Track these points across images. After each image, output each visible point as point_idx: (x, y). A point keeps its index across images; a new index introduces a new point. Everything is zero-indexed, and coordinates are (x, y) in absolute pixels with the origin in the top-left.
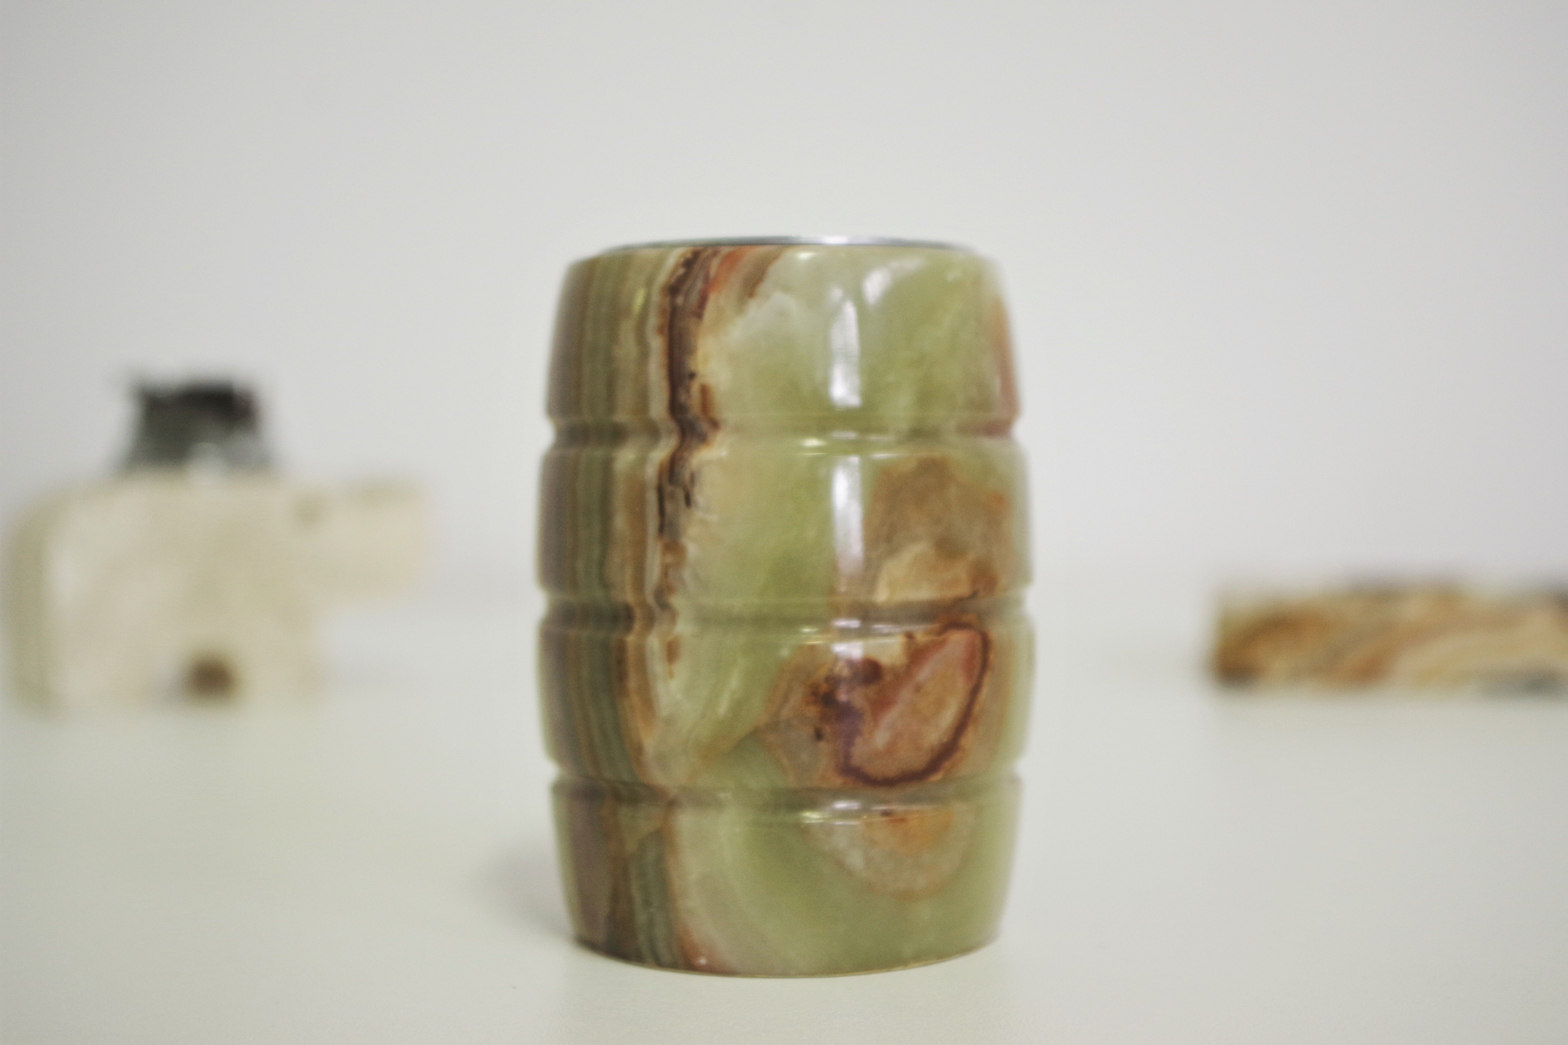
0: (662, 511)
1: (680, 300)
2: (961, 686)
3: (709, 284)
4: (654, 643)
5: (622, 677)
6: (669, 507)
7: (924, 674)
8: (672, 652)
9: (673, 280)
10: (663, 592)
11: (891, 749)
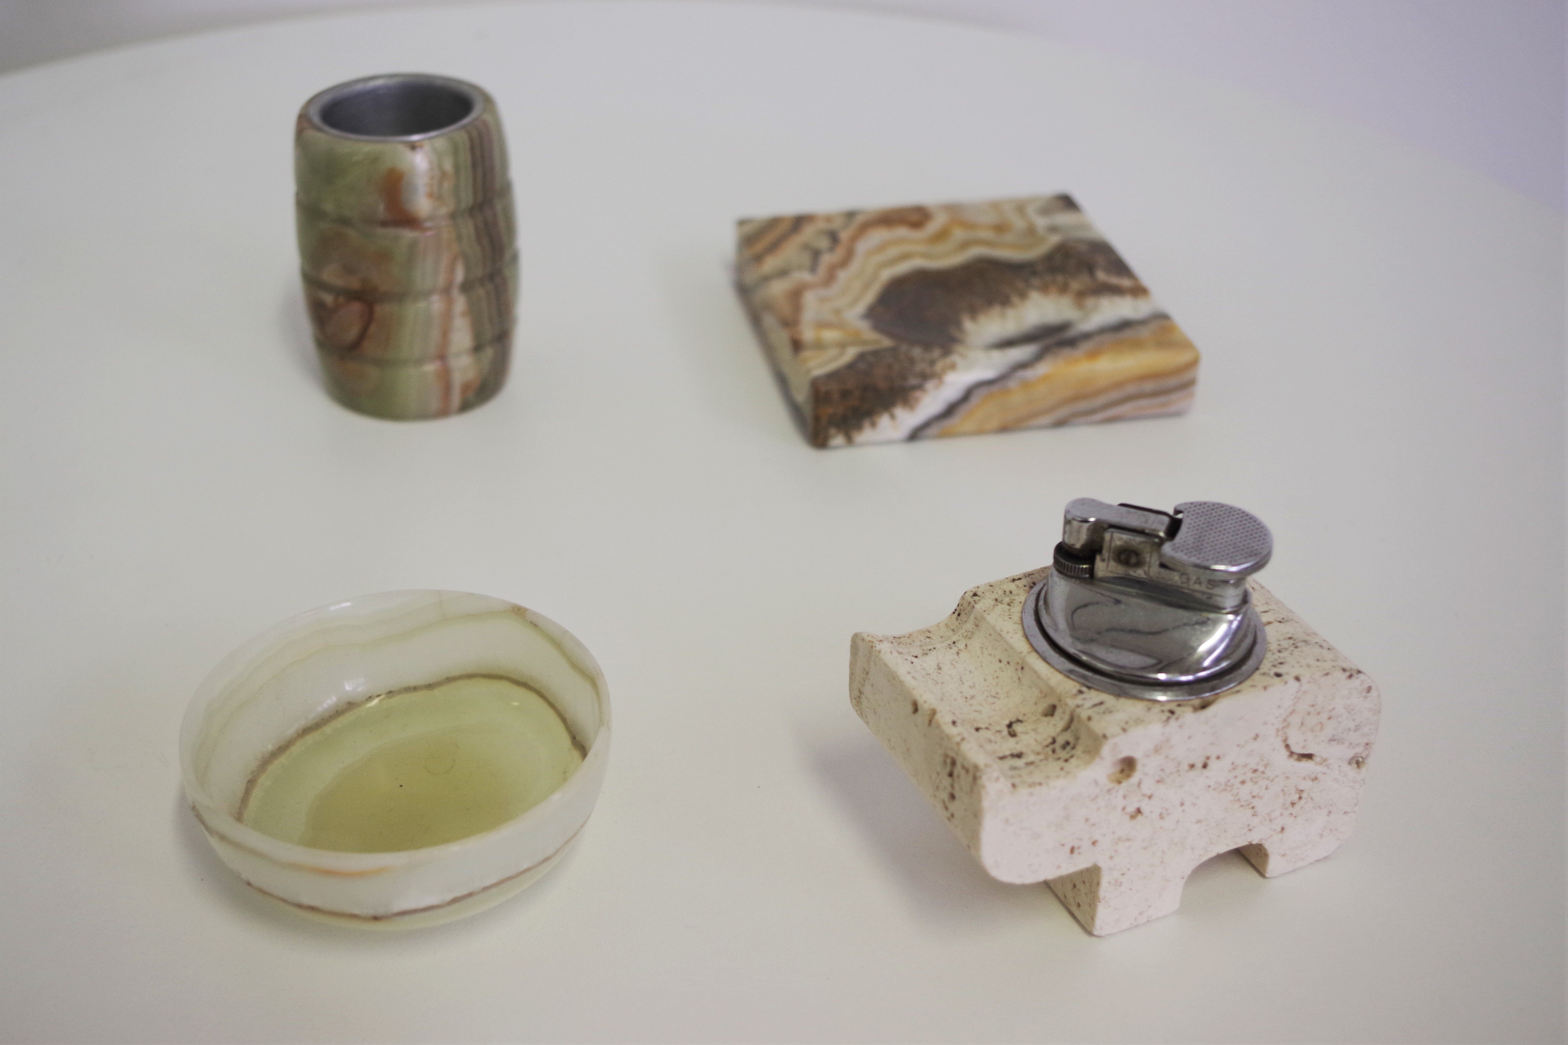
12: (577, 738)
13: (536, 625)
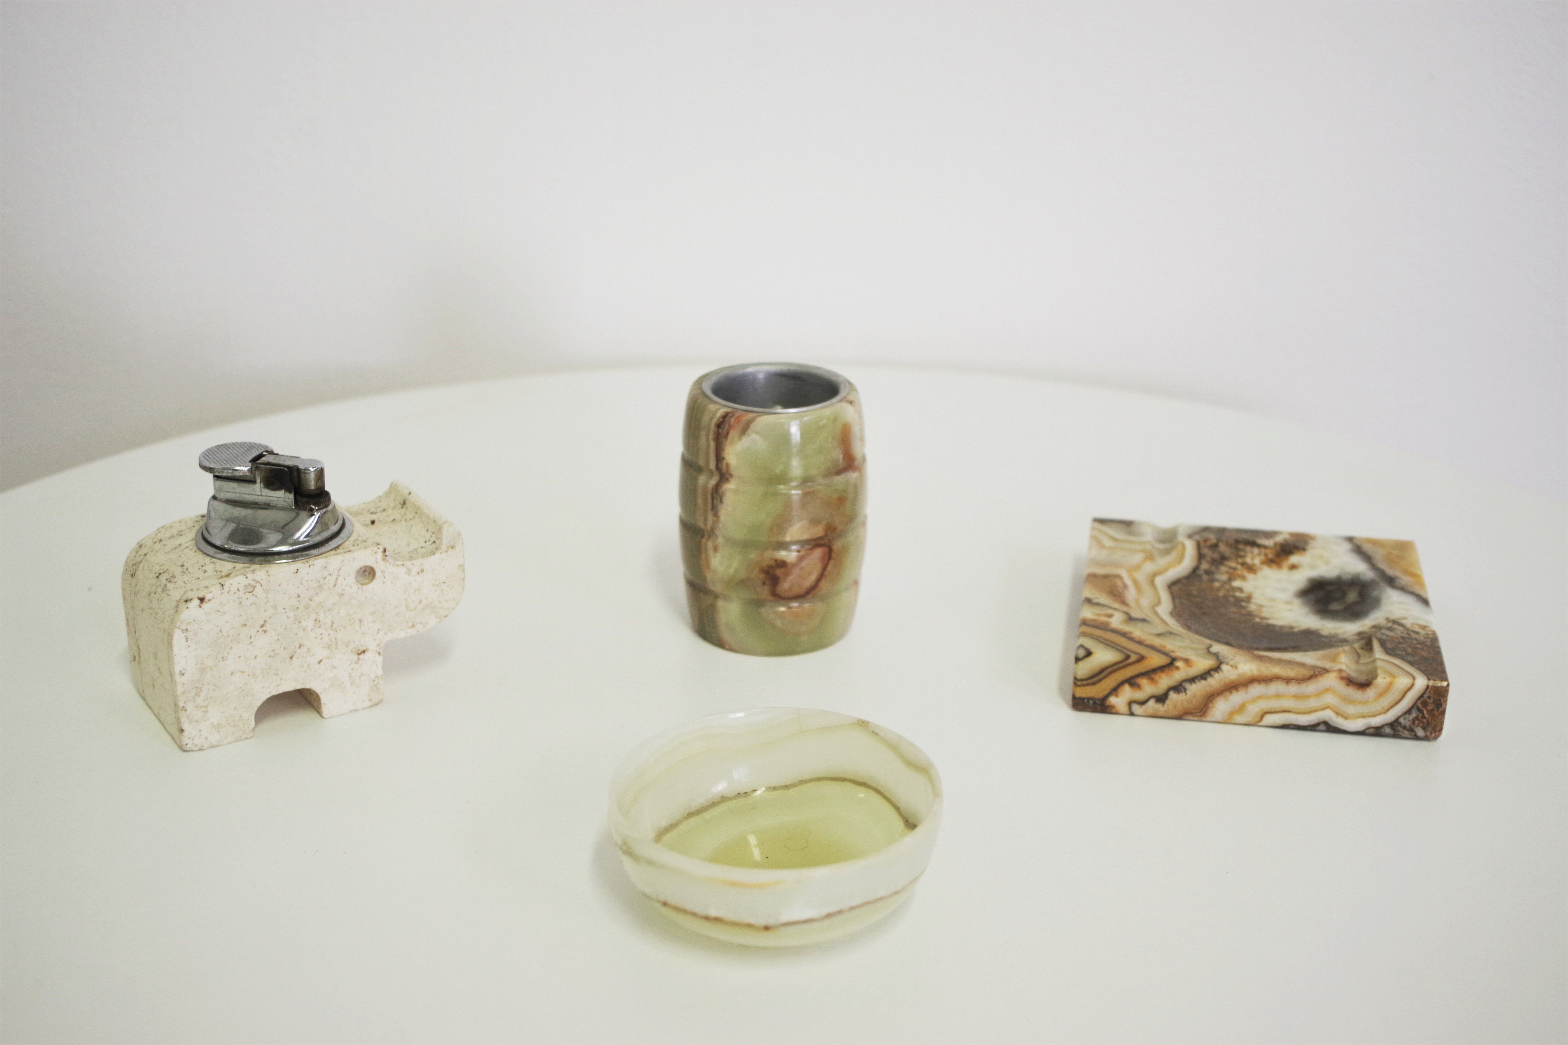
0: (713, 502)
1: (720, 431)
2: (818, 567)
3: (730, 427)
4: (710, 544)
5: (700, 552)
6: (715, 502)
7: (804, 564)
8: (716, 549)
9: (719, 422)
10: (713, 530)
11: (790, 589)
12: (910, 821)
13: (876, 734)
